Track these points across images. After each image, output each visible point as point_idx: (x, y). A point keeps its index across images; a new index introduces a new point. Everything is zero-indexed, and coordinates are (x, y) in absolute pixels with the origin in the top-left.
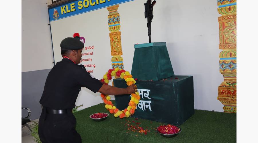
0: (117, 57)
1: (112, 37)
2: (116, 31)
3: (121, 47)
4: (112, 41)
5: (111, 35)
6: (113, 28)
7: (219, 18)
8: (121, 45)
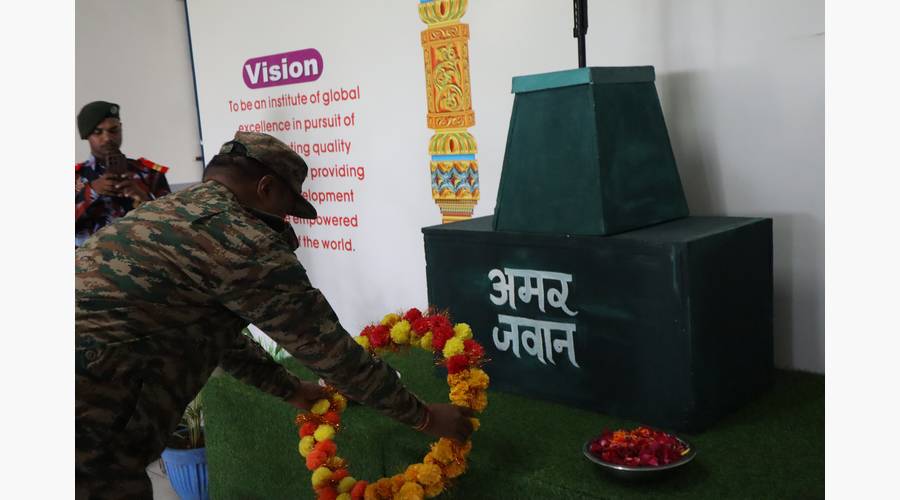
0: (455, 135)
1: (432, 50)
2: (450, 22)
3: (467, 92)
4: (434, 67)
5: (427, 37)
6: (439, 11)
8: (467, 81)
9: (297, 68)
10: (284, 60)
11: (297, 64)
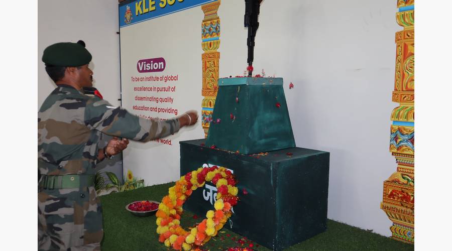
0: (212, 99)
1: (206, 62)
2: (213, 51)
4: (206, 70)
6: (209, 45)
7: (398, 34)
9: (156, 66)
10: (152, 62)
11: (156, 64)
